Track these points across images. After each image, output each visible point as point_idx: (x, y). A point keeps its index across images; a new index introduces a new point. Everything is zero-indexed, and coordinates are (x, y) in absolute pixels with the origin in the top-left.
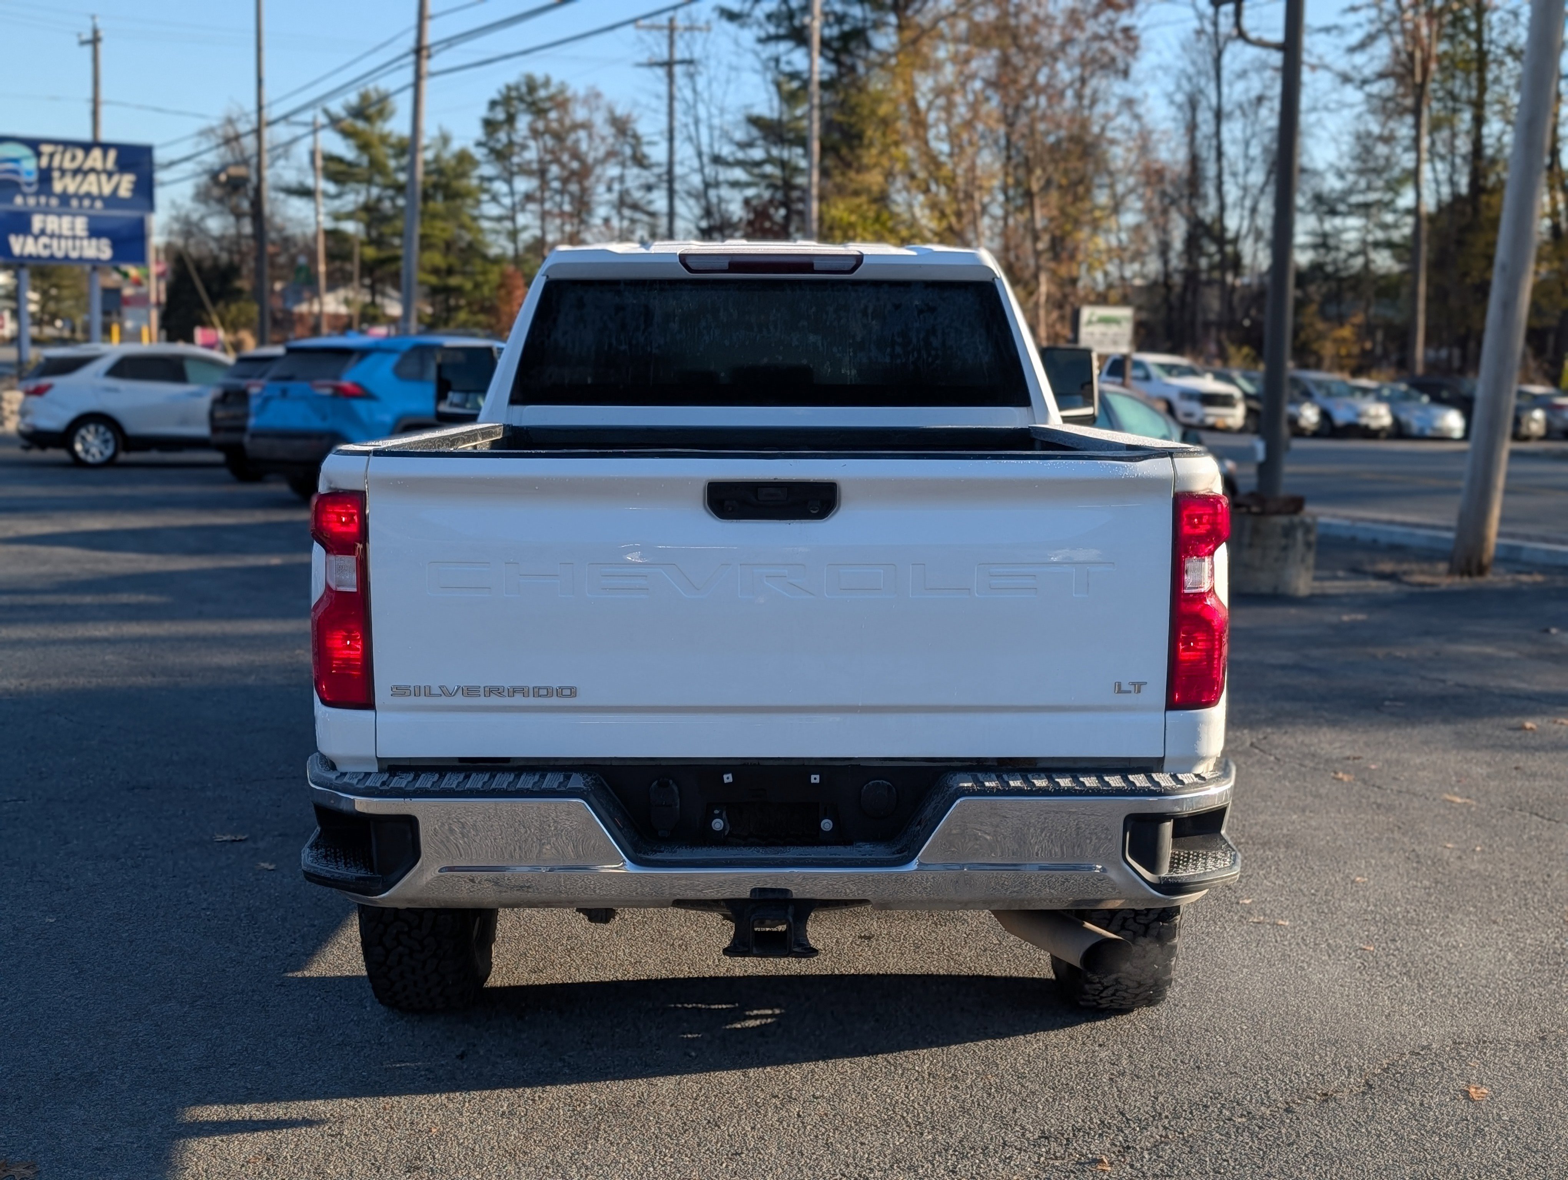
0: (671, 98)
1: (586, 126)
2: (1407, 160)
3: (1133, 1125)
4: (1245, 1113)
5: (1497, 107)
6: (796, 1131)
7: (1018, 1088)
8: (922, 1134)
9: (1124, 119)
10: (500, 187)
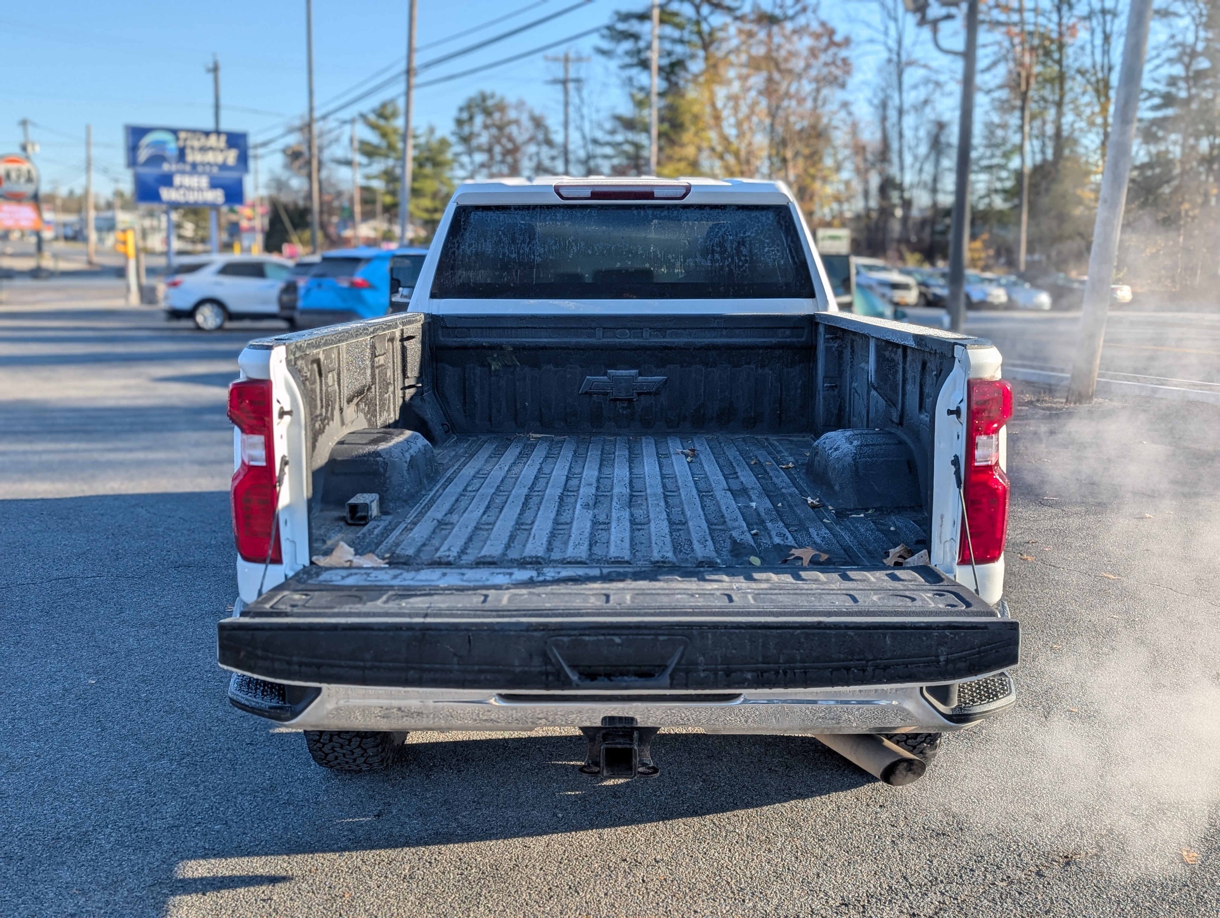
0: (566, 104)
1: (517, 122)
2: (1016, 139)
3: (915, 892)
4: (1005, 878)
5: (1071, 106)
6: (641, 897)
7: (818, 851)
8: (744, 901)
9: (843, 114)
10: (465, 159)
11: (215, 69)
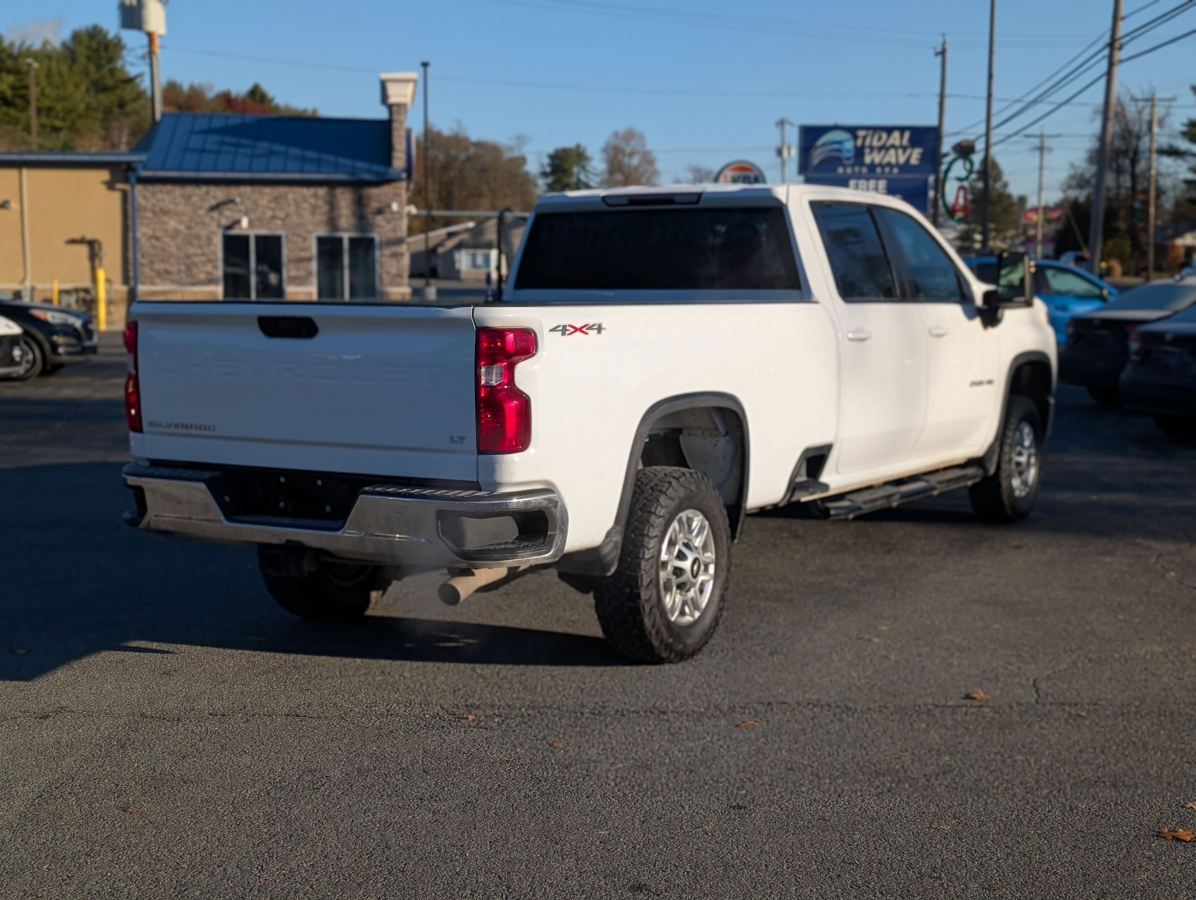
11: (943, 53)
